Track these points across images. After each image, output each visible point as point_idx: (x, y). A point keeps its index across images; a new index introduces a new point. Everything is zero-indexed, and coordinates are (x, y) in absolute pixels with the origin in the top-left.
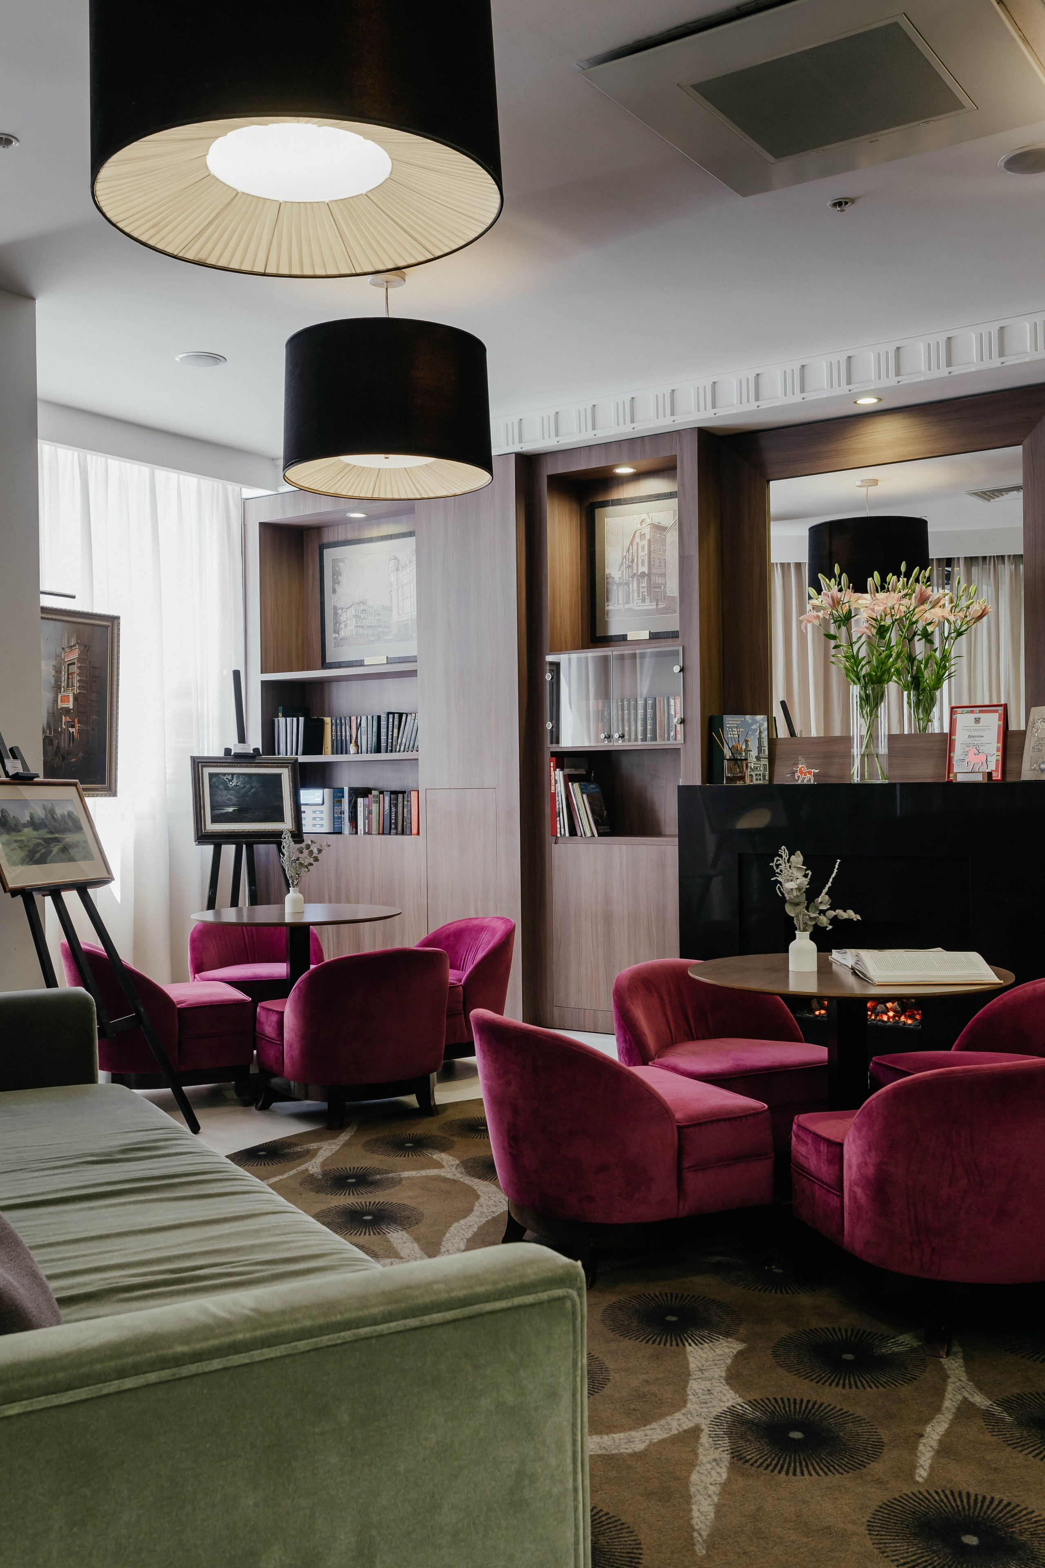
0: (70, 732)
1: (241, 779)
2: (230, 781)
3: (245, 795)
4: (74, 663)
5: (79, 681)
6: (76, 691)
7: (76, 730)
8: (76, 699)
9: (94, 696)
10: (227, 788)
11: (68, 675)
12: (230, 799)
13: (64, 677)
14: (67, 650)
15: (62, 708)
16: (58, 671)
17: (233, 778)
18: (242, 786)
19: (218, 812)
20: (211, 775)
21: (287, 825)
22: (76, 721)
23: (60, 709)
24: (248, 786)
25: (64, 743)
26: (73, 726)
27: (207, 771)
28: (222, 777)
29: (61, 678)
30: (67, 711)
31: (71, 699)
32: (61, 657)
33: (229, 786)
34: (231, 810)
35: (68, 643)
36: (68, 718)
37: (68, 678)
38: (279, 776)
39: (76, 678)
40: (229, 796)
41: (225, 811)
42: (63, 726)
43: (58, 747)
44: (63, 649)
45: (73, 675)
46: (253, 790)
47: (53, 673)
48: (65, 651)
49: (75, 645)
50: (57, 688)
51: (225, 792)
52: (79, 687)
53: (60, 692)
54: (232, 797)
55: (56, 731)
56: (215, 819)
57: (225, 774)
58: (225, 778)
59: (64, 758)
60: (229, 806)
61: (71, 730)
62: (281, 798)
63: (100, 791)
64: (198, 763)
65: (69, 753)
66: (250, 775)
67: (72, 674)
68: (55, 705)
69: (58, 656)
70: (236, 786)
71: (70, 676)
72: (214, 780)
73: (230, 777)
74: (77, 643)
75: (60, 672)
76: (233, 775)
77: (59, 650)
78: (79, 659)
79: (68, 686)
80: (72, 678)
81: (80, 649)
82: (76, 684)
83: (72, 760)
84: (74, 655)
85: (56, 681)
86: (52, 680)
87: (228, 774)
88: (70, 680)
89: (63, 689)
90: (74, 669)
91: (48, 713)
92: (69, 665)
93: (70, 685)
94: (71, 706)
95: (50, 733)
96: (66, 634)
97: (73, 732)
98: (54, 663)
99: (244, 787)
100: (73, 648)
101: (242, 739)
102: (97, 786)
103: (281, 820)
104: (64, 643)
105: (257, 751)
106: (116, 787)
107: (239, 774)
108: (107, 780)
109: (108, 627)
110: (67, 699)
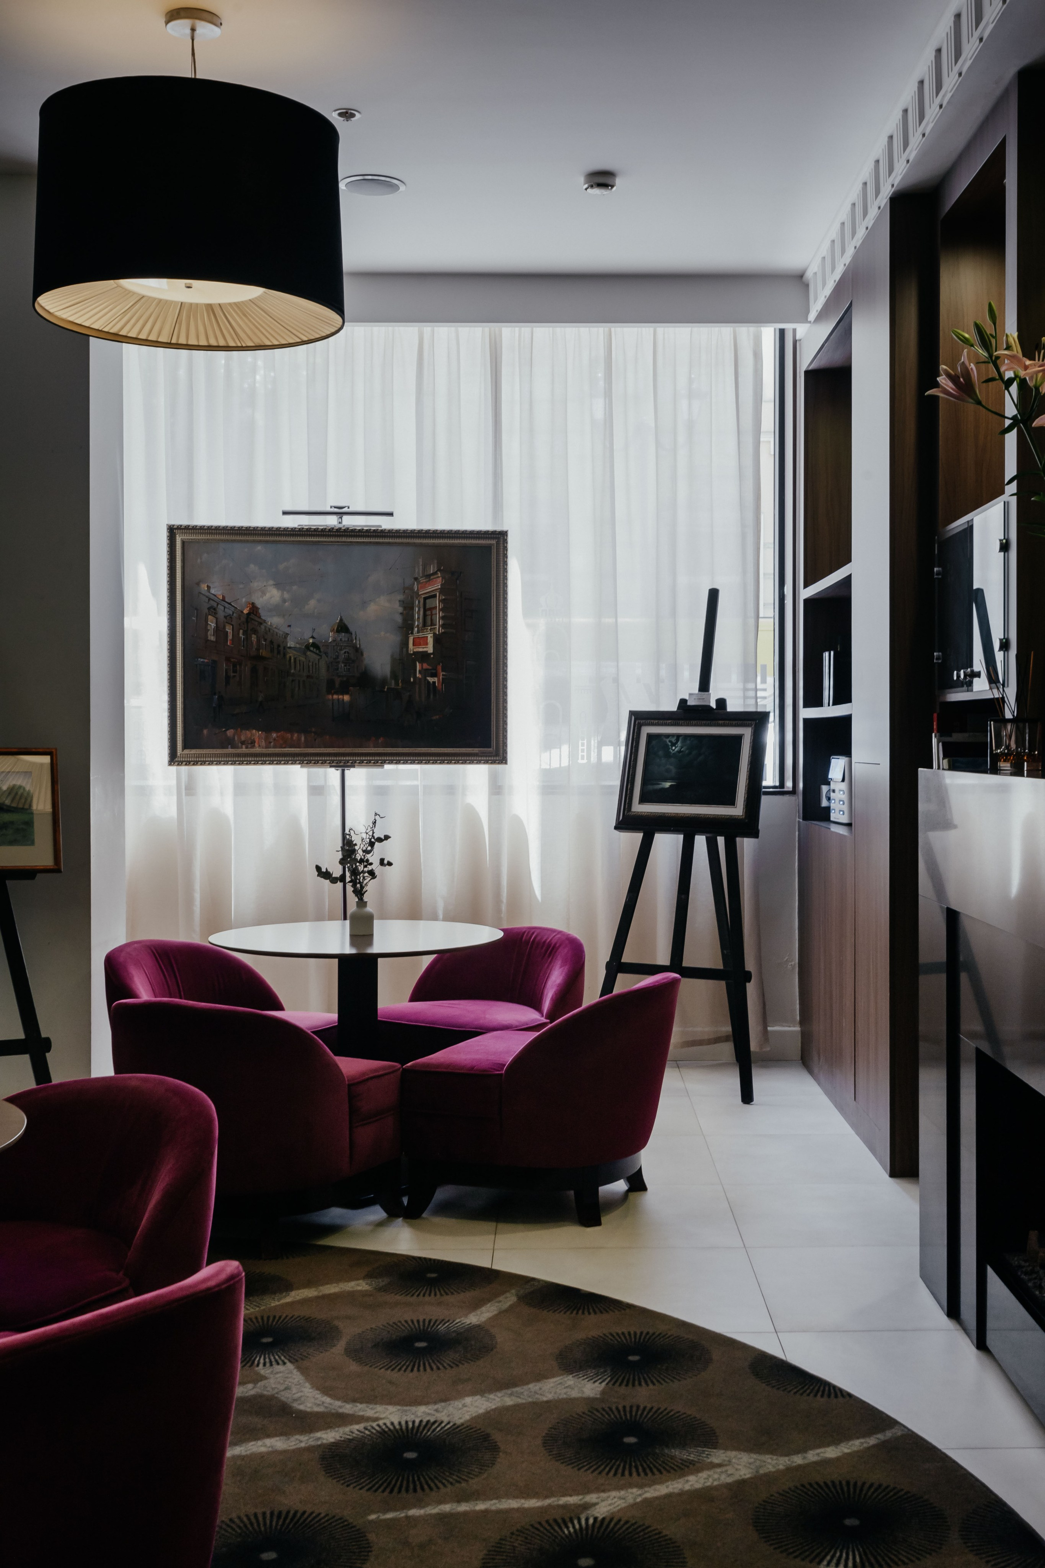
0: (429, 682)
1: (688, 742)
2: (674, 744)
3: (690, 765)
4: (435, 596)
5: (443, 618)
6: (438, 630)
7: (439, 680)
8: (437, 640)
9: (468, 637)
10: (668, 755)
11: (425, 610)
12: (668, 771)
13: (418, 614)
14: (423, 580)
15: (415, 653)
16: (408, 607)
17: (677, 740)
18: (687, 752)
19: (650, 787)
20: (650, 737)
21: (737, 810)
22: (439, 668)
23: (412, 654)
24: (694, 752)
25: (420, 696)
26: (434, 675)
27: (646, 730)
28: (665, 739)
29: (413, 616)
30: (424, 656)
31: (430, 640)
32: (412, 589)
33: (670, 752)
34: (667, 785)
35: (424, 570)
36: (425, 666)
37: (425, 616)
38: (739, 738)
39: (438, 615)
40: (668, 766)
41: (660, 786)
42: (418, 675)
43: (410, 701)
44: (416, 579)
45: (434, 612)
46: (701, 758)
47: (401, 610)
48: (419, 583)
49: (435, 573)
50: (406, 627)
51: (664, 761)
52: (443, 626)
53: (412, 633)
54: (672, 767)
55: (406, 681)
56: (643, 800)
57: (668, 736)
58: (667, 740)
59: (420, 715)
60: (665, 780)
61: (431, 680)
62: (735, 770)
63: (480, 756)
65: (427, 708)
66: (700, 737)
67: (431, 609)
68: (405, 650)
69: (407, 589)
70: (679, 752)
71: (428, 613)
72: (654, 742)
73: (674, 740)
74: (439, 570)
75: (412, 608)
76: (678, 736)
77: (409, 581)
78: (442, 591)
79: (425, 625)
80: (432, 615)
81: (443, 578)
82: (438, 622)
83: (434, 718)
84: (437, 584)
85: (405, 620)
86: (399, 619)
87: (673, 735)
88: (429, 618)
89: (416, 629)
90: (436, 603)
91: (393, 660)
92: (425, 599)
93: (429, 622)
94: (430, 649)
95: (397, 684)
96: (421, 560)
97: (434, 683)
98: (401, 597)
99: (690, 753)
100: (432, 577)
101: (704, 685)
102: (476, 750)
103: (731, 802)
104: (419, 571)
105: (721, 703)
106: (505, 752)
107: (686, 737)
108: (494, 743)
109: (489, 548)
110: (424, 641)
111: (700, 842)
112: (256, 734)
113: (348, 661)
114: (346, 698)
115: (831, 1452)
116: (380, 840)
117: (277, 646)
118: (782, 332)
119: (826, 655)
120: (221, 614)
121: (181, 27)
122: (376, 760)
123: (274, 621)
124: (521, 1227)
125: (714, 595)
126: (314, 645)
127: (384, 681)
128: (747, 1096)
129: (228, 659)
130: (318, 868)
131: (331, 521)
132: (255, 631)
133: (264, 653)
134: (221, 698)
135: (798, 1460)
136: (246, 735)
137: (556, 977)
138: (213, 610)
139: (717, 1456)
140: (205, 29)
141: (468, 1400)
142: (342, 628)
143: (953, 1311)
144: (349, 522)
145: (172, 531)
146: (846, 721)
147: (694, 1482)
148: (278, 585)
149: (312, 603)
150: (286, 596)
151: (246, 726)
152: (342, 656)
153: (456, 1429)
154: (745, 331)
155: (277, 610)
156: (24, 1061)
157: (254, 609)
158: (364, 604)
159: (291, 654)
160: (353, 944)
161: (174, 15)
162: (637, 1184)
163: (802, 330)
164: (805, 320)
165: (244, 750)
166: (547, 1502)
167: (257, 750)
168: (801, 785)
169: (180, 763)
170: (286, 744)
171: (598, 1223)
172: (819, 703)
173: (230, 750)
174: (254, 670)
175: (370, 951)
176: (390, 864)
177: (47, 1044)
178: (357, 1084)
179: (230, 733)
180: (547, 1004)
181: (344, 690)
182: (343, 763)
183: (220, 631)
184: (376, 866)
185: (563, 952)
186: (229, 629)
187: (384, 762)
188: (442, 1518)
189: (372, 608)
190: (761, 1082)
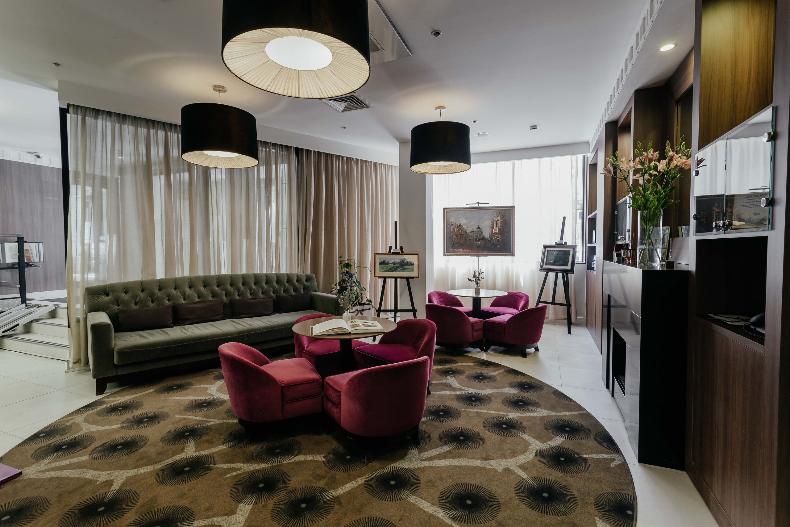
1: (557, 252)
3: (557, 257)
5: (501, 225)
6: (499, 228)
7: (500, 238)
8: (499, 230)
9: (506, 229)
10: (552, 255)
12: (552, 258)
13: (495, 224)
16: (493, 223)
17: (554, 252)
18: (557, 254)
19: (548, 262)
21: (569, 268)
22: (500, 236)
23: (494, 233)
24: (559, 254)
25: (495, 242)
26: (498, 237)
27: (547, 249)
30: (496, 233)
31: (498, 230)
34: (552, 261)
36: (497, 235)
37: (497, 224)
38: (569, 251)
39: (499, 225)
41: (550, 262)
42: (495, 237)
43: (493, 243)
44: (495, 217)
46: (560, 256)
47: (491, 223)
50: (493, 227)
52: (501, 227)
53: (494, 229)
55: (492, 239)
56: (546, 265)
57: (552, 250)
58: (552, 252)
59: (495, 246)
60: (551, 260)
61: (498, 238)
62: (569, 258)
63: (509, 255)
64: (545, 247)
65: (497, 244)
66: (560, 251)
68: (492, 232)
69: (493, 219)
70: (555, 254)
72: (549, 252)
74: (500, 215)
76: (555, 250)
77: (493, 217)
78: (500, 219)
79: (496, 227)
82: (499, 226)
83: (499, 246)
84: (499, 218)
86: (491, 226)
90: (499, 222)
91: (490, 234)
92: (497, 221)
94: (498, 232)
95: (490, 239)
96: (496, 213)
98: (491, 221)
100: (498, 216)
101: (561, 239)
102: (508, 253)
103: (567, 265)
104: (495, 215)
105: (566, 243)
106: (514, 254)
107: (557, 250)
108: (512, 252)
109: (511, 209)
110: (496, 230)
111: (560, 275)
112: (461, 250)
113: (480, 235)
114: (480, 242)
115: (567, 413)
116: (481, 273)
117: (465, 232)
118: (584, 156)
119: (593, 231)
120: (454, 226)
121: (438, 110)
122: (486, 255)
123: (464, 227)
124: (509, 356)
125: (564, 218)
126: (473, 231)
127: (488, 239)
128: (569, 332)
129: (455, 235)
130: (468, 279)
131: (477, 205)
132: (460, 229)
133: (462, 233)
134: (454, 243)
135: (558, 414)
136: (459, 250)
137: (522, 304)
138: (452, 225)
139: (539, 410)
140: (443, 110)
141: (488, 390)
142: (479, 228)
143: (608, 387)
144: (480, 205)
145: (444, 209)
146: (595, 247)
147: (532, 414)
148: (465, 219)
149: (472, 223)
150: (467, 221)
151: (459, 248)
152: (479, 234)
153: (484, 395)
154: (574, 157)
155: (465, 224)
156: (412, 313)
157: (460, 224)
158: (483, 222)
159: (468, 233)
160: (476, 295)
161: (437, 108)
162: (537, 349)
163: (589, 155)
164: (589, 153)
165: (458, 253)
166: (500, 413)
167: (461, 253)
168: (587, 262)
169: (445, 256)
170: (467, 252)
171: (526, 357)
172: (592, 243)
173: (455, 253)
174: (460, 237)
175: (479, 296)
176: (483, 278)
177: (416, 311)
178: (473, 324)
179: (455, 250)
180: (519, 309)
181: (479, 240)
182: (479, 256)
183: (453, 229)
184: (480, 279)
185: (524, 298)
186: (455, 228)
187: (487, 256)
188: (477, 412)
189: (485, 223)
190: (573, 329)
